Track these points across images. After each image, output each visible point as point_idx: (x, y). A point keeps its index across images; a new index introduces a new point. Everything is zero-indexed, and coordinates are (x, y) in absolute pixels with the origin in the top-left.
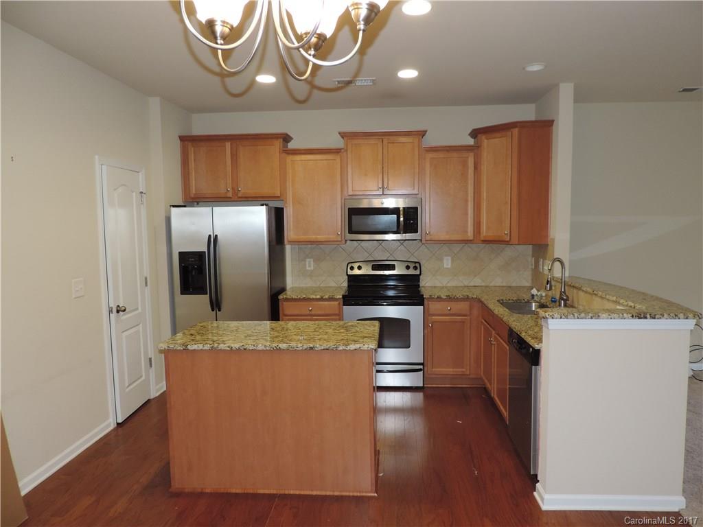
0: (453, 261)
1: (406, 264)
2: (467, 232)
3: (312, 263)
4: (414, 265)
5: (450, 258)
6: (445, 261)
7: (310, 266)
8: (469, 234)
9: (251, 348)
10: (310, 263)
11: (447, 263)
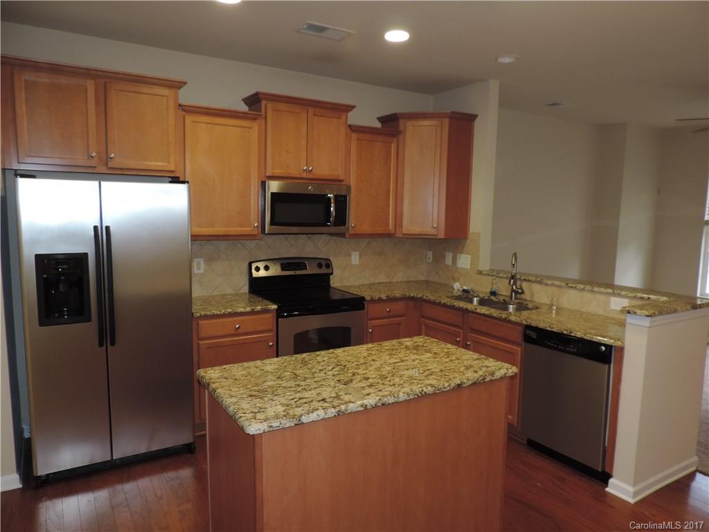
0: (360, 256)
1: (318, 261)
2: (388, 225)
3: (202, 263)
4: (325, 263)
5: (357, 253)
6: (353, 257)
7: (199, 269)
8: (390, 227)
9: (391, 400)
10: (199, 264)
11: (355, 258)
